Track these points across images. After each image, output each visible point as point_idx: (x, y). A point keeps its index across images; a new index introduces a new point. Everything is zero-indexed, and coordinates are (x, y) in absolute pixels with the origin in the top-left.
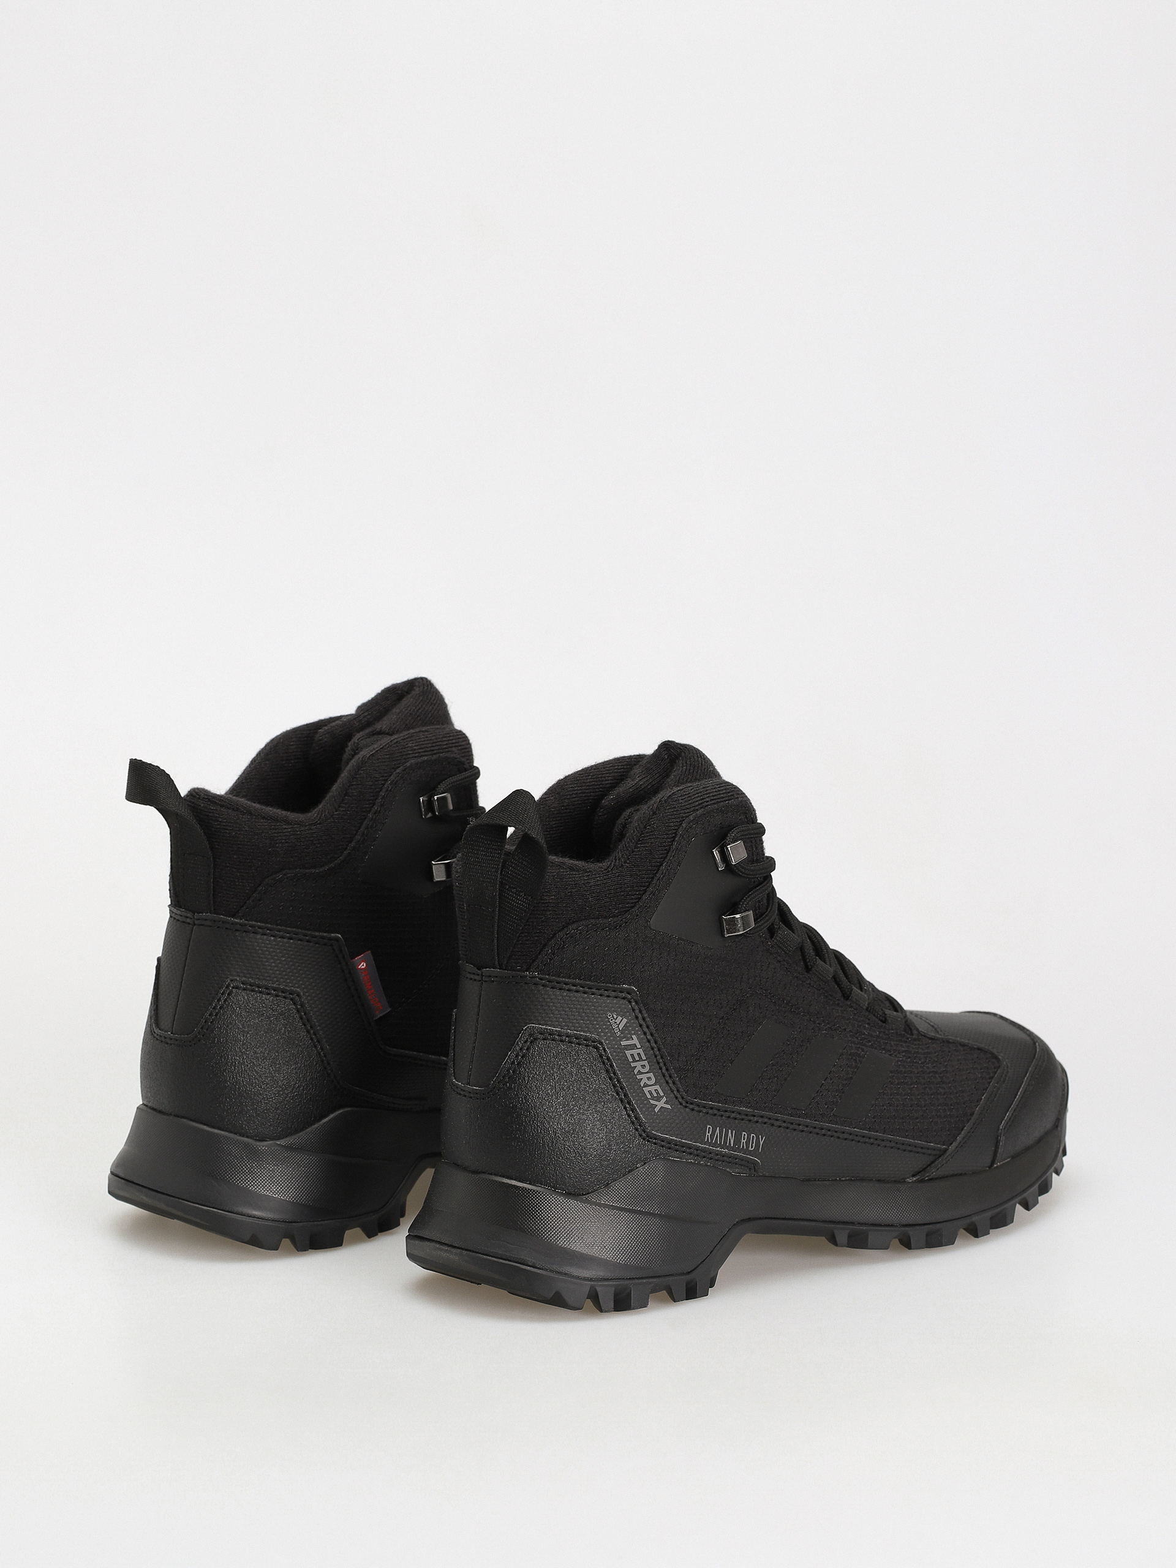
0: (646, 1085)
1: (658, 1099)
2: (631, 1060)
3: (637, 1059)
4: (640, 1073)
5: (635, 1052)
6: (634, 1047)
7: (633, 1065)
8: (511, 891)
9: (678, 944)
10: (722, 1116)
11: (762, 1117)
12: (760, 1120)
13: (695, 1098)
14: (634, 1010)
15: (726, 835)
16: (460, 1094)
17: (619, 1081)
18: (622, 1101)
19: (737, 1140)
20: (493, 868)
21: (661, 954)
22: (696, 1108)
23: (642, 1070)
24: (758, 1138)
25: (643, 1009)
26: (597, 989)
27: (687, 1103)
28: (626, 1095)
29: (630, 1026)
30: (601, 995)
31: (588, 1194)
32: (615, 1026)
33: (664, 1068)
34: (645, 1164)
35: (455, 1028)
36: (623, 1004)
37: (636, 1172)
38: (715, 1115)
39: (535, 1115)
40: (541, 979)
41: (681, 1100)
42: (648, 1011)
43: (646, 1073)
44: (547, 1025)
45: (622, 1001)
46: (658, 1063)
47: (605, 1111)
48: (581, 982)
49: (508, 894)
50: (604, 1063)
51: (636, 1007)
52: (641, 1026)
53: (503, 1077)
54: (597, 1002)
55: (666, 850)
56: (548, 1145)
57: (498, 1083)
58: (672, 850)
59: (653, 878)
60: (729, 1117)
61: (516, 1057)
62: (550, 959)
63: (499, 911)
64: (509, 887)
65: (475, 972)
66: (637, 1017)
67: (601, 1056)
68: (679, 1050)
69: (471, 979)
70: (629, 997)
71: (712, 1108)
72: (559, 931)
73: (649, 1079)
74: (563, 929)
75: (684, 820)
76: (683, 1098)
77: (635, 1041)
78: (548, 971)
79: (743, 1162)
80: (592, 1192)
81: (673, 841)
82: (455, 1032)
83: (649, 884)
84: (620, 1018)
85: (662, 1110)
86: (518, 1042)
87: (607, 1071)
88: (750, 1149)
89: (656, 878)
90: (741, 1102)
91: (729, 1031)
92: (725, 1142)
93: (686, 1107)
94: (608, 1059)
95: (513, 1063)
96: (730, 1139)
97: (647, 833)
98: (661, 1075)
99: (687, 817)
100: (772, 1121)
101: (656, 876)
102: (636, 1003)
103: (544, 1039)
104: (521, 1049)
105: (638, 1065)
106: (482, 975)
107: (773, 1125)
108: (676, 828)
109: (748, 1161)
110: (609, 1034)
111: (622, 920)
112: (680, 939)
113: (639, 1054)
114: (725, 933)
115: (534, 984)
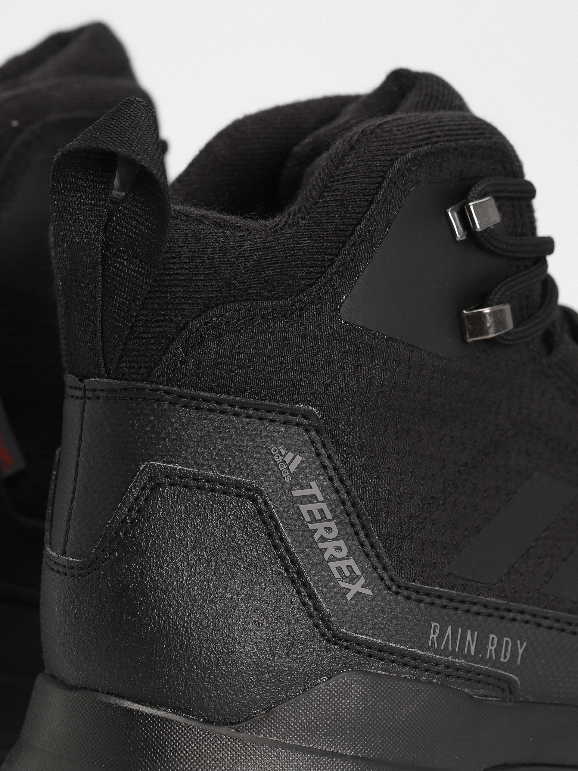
0: (333, 559)
1: (353, 579)
2: (307, 518)
3: (318, 517)
4: (323, 539)
5: (314, 507)
6: (312, 499)
7: (312, 526)
8: (120, 257)
9: (388, 347)
10: (456, 609)
11: (522, 612)
12: (519, 617)
13: (414, 581)
14: (313, 443)
15: (469, 189)
16: (54, 570)
17: (288, 550)
18: (293, 581)
19: (482, 645)
20: (94, 221)
21: (358, 360)
22: (414, 596)
23: (327, 536)
24: (515, 644)
25: (328, 441)
26: (255, 409)
27: (399, 587)
28: (299, 572)
29: (307, 468)
30: (261, 419)
31: (239, 722)
32: (282, 467)
33: (362, 533)
34: (330, 678)
35: (57, 474)
36: (295, 433)
37: (314, 691)
38: (445, 607)
39: (155, 601)
40: (167, 392)
41: (388, 582)
42: (338, 444)
43: (333, 540)
44: (175, 463)
45: (294, 429)
46: (353, 525)
47: (266, 596)
48: (231, 398)
49: (116, 262)
50: (264, 522)
51: (317, 439)
52: (324, 467)
53: (110, 542)
54: (255, 430)
55: (366, 201)
56: (175, 647)
57: (103, 551)
58: (376, 201)
59: (344, 243)
60: (468, 611)
61: (129, 511)
62: (181, 361)
63: (103, 288)
64: (118, 250)
65: (76, 386)
66: (318, 455)
67: (260, 512)
68: (388, 507)
69: (73, 396)
70: (305, 422)
71: (440, 597)
72: (195, 318)
73: (338, 548)
74: (200, 315)
75: (398, 159)
76: (392, 580)
77: (315, 490)
78: (178, 381)
79: (490, 680)
80: (245, 720)
81: (379, 187)
82: (56, 479)
83: (339, 251)
84: (290, 455)
85: (359, 597)
86: (131, 489)
87: (270, 535)
88: (502, 660)
89: (350, 243)
90: (490, 590)
91: (475, 484)
92: (461, 649)
93: (397, 593)
94: (272, 517)
95: (124, 521)
96: (469, 645)
97: (338, 176)
98: (358, 544)
99: (403, 154)
100: (537, 620)
101: (349, 239)
102: (318, 431)
103: (171, 485)
104: (136, 500)
105: (320, 527)
106: (85, 390)
107: (539, 625)
108: (385, 169)
109: (499, 678)
110: (273, 479)
111: (294, 305)
112: (390, 339)
113: (321, 511)
114: (468, 336)
115: (158, 400)
